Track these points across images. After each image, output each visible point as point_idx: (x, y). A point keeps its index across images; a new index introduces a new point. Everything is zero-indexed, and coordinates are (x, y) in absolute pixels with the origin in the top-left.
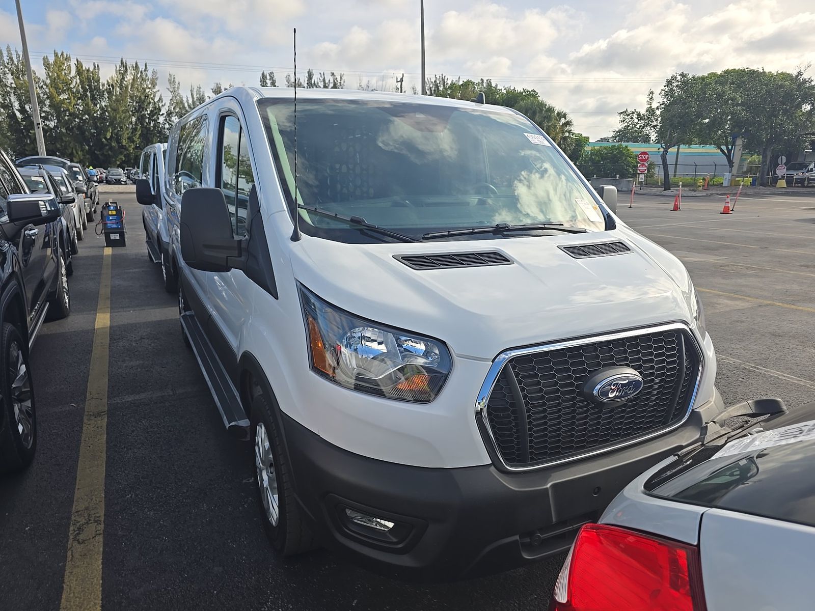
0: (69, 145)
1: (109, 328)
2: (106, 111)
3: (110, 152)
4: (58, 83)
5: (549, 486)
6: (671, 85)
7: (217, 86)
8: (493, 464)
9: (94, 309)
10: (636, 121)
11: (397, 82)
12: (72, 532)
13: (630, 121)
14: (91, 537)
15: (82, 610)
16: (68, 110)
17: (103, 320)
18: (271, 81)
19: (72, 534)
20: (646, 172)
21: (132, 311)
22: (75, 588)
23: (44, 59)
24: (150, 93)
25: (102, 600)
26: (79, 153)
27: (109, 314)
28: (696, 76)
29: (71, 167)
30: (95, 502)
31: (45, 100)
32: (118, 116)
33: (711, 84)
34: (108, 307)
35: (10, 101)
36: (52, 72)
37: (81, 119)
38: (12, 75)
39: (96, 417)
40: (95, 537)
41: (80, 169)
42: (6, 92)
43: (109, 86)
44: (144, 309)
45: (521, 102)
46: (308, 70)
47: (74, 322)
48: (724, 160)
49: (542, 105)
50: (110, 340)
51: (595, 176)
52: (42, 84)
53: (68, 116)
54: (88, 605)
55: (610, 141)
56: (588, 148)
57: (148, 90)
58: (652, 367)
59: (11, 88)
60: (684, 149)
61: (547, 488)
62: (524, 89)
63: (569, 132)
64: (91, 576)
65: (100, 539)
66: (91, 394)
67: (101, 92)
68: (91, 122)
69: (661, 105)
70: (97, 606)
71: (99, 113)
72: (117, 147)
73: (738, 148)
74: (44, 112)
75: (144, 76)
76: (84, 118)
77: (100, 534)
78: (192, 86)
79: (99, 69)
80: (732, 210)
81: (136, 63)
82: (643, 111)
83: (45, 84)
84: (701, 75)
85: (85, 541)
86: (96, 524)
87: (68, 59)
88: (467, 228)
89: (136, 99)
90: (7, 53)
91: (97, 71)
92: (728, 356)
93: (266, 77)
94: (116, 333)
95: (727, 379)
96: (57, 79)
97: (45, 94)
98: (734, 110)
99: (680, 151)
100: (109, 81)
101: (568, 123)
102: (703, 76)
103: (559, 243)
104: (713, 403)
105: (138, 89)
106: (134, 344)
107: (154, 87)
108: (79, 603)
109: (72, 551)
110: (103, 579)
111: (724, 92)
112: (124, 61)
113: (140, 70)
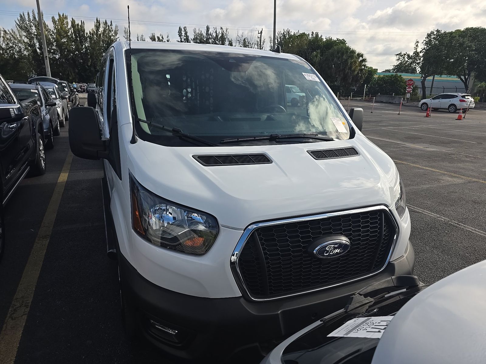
0: (67, 69)
1: (65, 182)
2: (88, 49)
3: (90, 74)
4: (61, 32)
5: (279, 312)
6: (430, 37)
7: (152, 35)
8: (243, 296)
9: (60, 171)
10: (407, 59)
11: (259, 33)
12: (10, 312)
13: (402, 60)
14: (20, 316)
15: (3, 363)
16: (67, 48)
17: (63, 177)
18: (185, 32)
19: (9, 313)
20: (411, 92)
21: (81, 172)
22: (2, 349)
23: (52, 18)
24: (113, 39)
25: (16, 357)
26: (73, 74)
27: (68, 174)
28: (446, 32)
29: (61, 83)
30: (28, 293)
31: (53, 43)
32: (95, 52)
33: (456, 37)
34: (68, 169)
35: (34, 43)
36: (57, 26)
37: (74, 54)
38: (35, 27)
39: (43, 239)
40: (22, 316)
41: (66, 85)
42: (31, 37)
43: (90, 34)
44: (89, 171)
45: (335, 47)
46: (207, 26)
47: (47, 178)
48: (463, 86)
49: (348, 48)
50: (64, 190)
51: (379, 93)
52: (52, 33)
53: (66, 52)
54: (6, 360)
55: (391, 72)
56: (376, 76)
57: (112, 37)
58: (360, 235)
59: (34, 35)
60: (437, 77)
61: (278, 314)
62: (337, 39)
63: (365, 66)
64: (13, 342)
65: (25, 317)
66: (44, 224)
67: (85, 38)
68: (80, 56)
69: (423, 50)
70: (12, 361)
71: (84, 50)
72: (94, 71)
73: (471, 78)
74: (53, 49)
75: (110, 29)
76: (76, 53)
77: (26, 314)
78: (138, 35)
79: (84, 24)
80: (464, 118)
81: (106, 21)
82: (411, 54)
83: (54, 33)
84: (450, 31)
85: (16, 318)
86: (25, 307)
87: (66, 18)
88: (250, 137)
89: (105, 42)
90: (32, 14)
91: (83, 25)
92: (441, 215)
93: (181, 30)
94: (69, 185)
95: (437, 231)
96: (60, 29)
97: (53, 38)
98: (470, 54)
99: (435, 79)
100: (91, 31)
101: (364, 60)
102: (452, 31)
103: (308, 149)
104: (405, 257)
105: (106, 36)
106: (77, 193)
107: (116, 35)
108: (2, 358)
109: (7, 324)
110: (20, 344)
111: (464, 42)
112: (98, 20)
113: (108, 24)
